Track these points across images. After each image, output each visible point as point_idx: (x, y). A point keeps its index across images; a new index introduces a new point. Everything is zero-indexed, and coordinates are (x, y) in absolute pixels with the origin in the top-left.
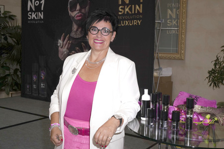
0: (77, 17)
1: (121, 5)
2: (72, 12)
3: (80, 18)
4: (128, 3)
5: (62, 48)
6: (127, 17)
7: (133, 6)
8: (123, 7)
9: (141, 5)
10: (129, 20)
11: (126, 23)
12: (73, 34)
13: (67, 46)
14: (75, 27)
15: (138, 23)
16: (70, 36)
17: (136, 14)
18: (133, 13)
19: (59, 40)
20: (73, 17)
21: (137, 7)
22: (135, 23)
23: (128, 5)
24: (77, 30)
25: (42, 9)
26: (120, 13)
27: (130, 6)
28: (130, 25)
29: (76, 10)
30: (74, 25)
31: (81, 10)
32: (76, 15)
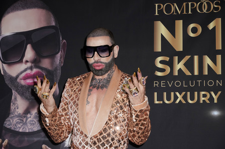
0: (25, 78)
1: (159, 54)
2: (10, 64)
4: (181, 49)
6: (178, 84)
7: (196, 58)
8: (167, 59)
9: (219, 57)
10: (186, 90)
11: (176, 97)
12: (12, 123)
14: (19, 104)
15: (211, 99)
18: (196, 73)
20: (14, 80)
21: (208, 61)
22: (203, 97)
23: (181, 55)
24: (27, 111)
26: (159, 74)
27: (188, 57)
28: (190, 102)
29: (24, 60)
30: (15, 99)
31: (40, 61)
32: (23, 74)
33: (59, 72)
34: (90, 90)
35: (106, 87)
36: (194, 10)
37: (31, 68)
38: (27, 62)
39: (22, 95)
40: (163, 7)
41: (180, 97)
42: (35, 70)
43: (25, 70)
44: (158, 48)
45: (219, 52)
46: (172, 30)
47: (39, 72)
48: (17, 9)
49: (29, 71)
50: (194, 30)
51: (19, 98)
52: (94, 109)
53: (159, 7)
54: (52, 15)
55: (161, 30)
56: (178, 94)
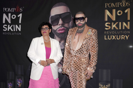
1: (107, 22)
2: (54, 26)
3: (63, 31)
4: (115, 20)
6: (113, 32)
7: (120, 23)
8: (110, 23)
9: (129, 23)
10: (116, 35)
15: (126, 38)
17: (124, 30)
18: (120, 29)
20: (55, 31)
21: (124, 24)
22: (122, 37)
23: (114, 22)
25: (20, 22)
26: (106, 29)
27: (117, 23)
28: (118, 39)
30: (56, 38)
31: (64, 25)
32: (58, 29)
34: (76, 34)
35: (82, 33)
36: (120, 5)
37: (61, 27)
38: (60, 25)
39: (58, 36)
40: (108, 4)
41: (114, 37)
42: (62, 28)
43: (59, 28)
44: (106, 19)
45: (129, 21)
46: (111, 13)
47: (64, 28)
49: (60, 28)
50: (120, 13)
53: (107, 4)
54: (68, 8)
55: (108, 13)
56: (113, 36)
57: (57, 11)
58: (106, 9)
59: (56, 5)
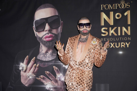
1: (103, 27)
4: (113, 24)
5: (25, 71)
6: (111, 39)
7: (119, 28)
8: (107, 29)
9: (129, 28)
10: (115, 42)
12: (41, 57)
13: (32, 70)
14: (43, 49)
15: (126, 45)
16: (36, 59)
17: (124, 36)
18: (119, 34)
19: (21, 64)
21: (124, 29)
22: (122, 45)
23: (112, 27)
24: (47, 52)
26: (103, 35)
27: (115, 28)
28: (117, 47)
29: (45, 30)
30: (42, 47)
31: (52, 31)
32: (45, 36)
33: (60, 35)
36: (118, 7)
37: (48, 34)
38: (46, 31)
39: (44, 45)
40: (105, 6)
41: (112, 45)
42: (50, 34)
43: (46, 34)
44: (103, 24)
45: (129, 25)
46: (108, 16)
47: (51, 35)
48: (42, 8)
49: (47, 35)
50: (118, 16)
51: (43, 46)
52: (80, 50)
53: (103, 6)
55: (104, 16)
56: (111, 44)
57: (42, 14)
58: (102, 11)
59: (41, 6)
